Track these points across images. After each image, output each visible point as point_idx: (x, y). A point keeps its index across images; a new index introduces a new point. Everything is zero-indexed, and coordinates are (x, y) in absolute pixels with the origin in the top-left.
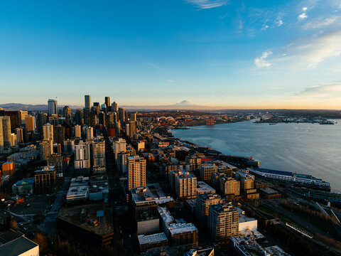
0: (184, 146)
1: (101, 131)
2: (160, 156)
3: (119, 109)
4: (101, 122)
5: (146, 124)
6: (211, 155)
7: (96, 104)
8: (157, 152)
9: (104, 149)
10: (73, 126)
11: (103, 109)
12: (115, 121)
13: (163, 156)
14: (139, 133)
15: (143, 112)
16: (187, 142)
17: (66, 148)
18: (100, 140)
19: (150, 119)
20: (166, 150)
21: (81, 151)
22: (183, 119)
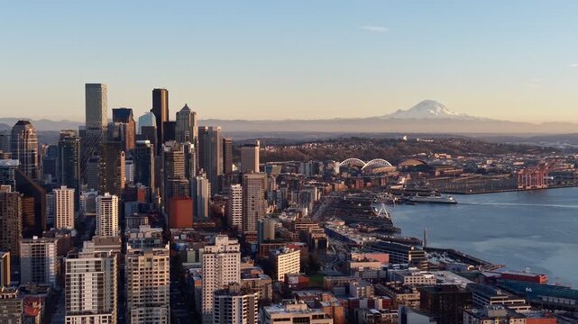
0: (443, 267)
1: (143, 210)
2: (363, 303)
3: (201, 130)
4: (141, 175)
5: (294, 185)
6: (552, 307)
7: (122, 114)
8: (347, 291)
9: (166, 276)
10: (49, 189)
11: (147, 132)
12: (188, 175)
13: (372, 304)
14: (274, 215)
15: (280, 142)
16: (452, 254)
17: (26, 268)
18: (150, 243)
19: (305, 169)
20: (380, 282)
21: (89, 280)
22: (427, 169)
